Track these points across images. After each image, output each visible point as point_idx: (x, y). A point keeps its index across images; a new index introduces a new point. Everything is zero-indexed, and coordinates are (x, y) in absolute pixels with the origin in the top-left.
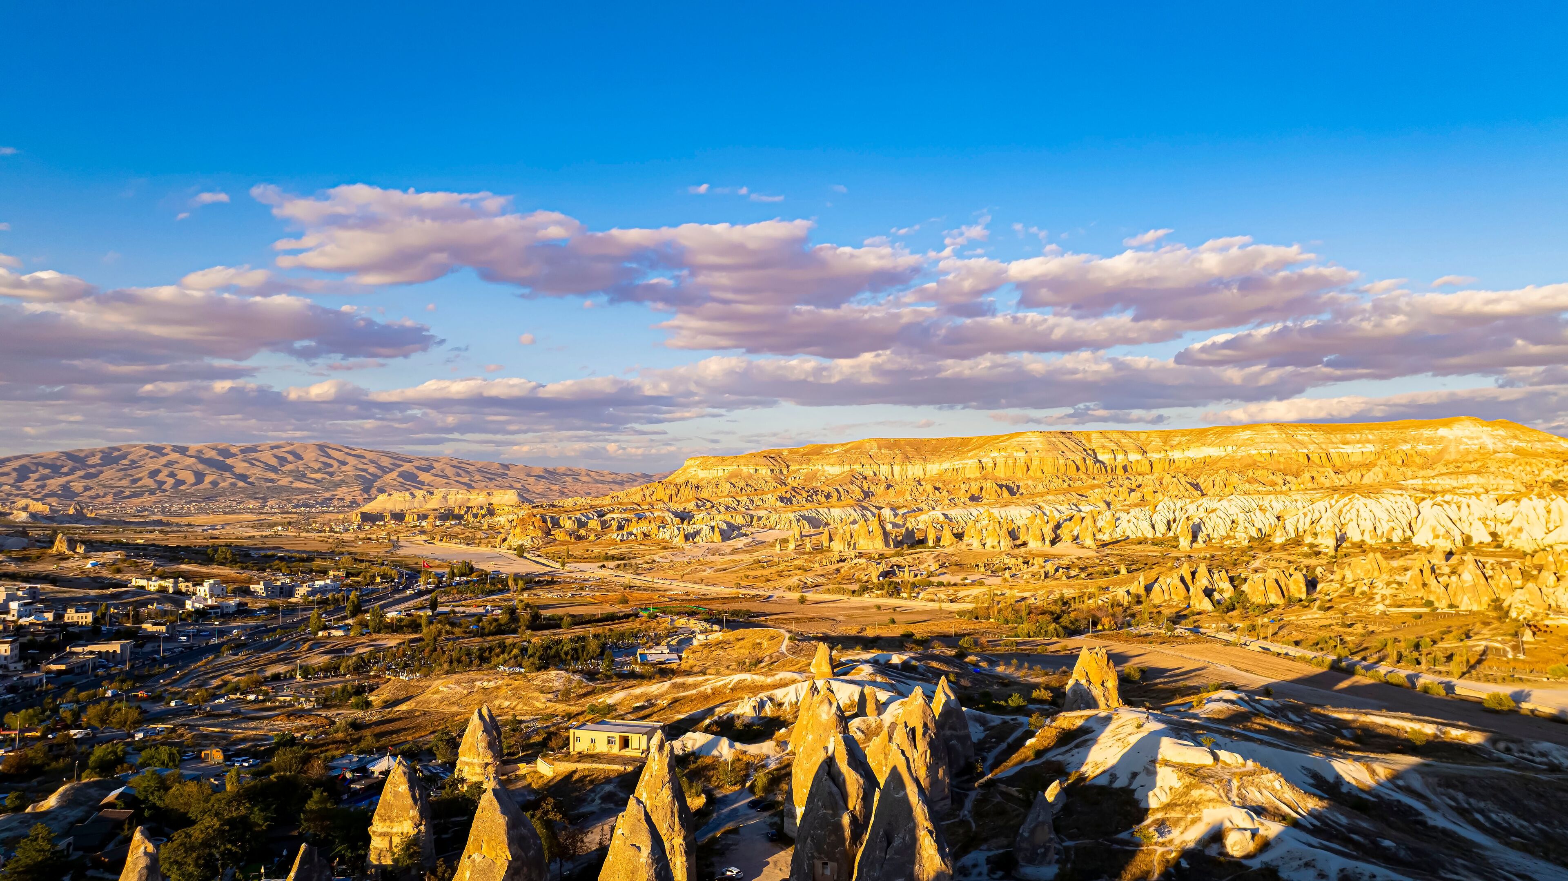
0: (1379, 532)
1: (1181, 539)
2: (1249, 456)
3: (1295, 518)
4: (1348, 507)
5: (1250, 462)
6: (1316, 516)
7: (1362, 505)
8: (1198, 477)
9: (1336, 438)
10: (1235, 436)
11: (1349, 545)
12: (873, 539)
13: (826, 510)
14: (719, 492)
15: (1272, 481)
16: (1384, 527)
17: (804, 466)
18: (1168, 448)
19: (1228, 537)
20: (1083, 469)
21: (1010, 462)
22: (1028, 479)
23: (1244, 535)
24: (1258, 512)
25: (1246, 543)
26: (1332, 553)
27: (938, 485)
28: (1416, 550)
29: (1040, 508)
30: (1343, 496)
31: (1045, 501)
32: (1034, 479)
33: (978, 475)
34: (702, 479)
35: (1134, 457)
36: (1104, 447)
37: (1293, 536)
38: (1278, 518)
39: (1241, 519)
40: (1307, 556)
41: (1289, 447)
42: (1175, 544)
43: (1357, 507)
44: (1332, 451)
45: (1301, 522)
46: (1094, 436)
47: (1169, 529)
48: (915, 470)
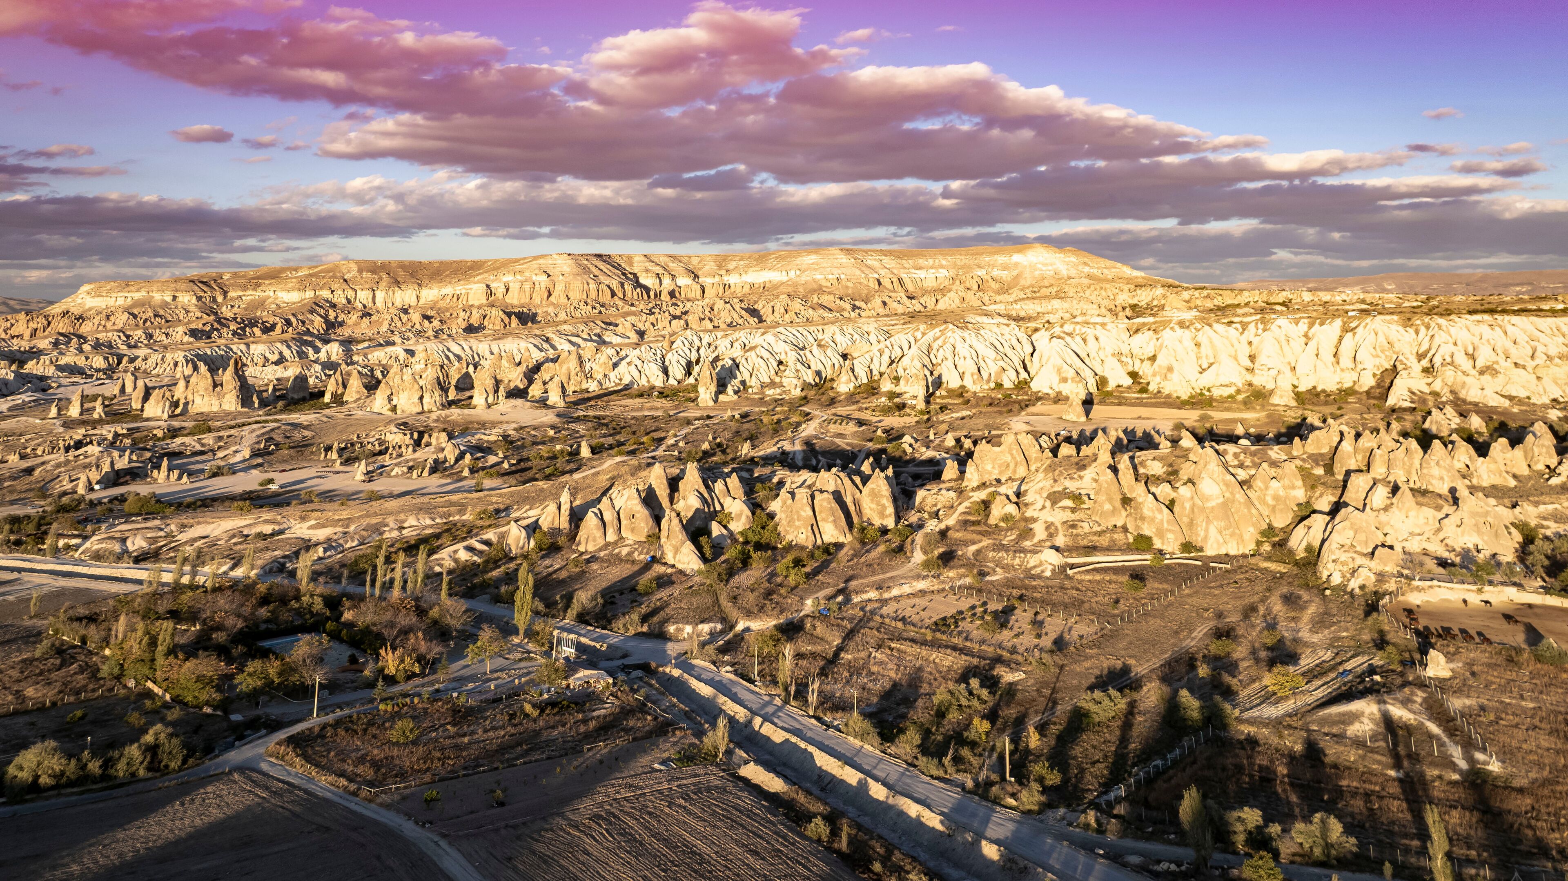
0: (985, 375)
1: (701, 389)
2: (814, 281)
3: (867, 356)
4: (940, 342)
5: (815, 286)
6: (897, 353)
7: (959, 339)
8: (756, 302)
9: (909, 263)
10: (799, 260)
11: (944, 393)
12: (220, 396)
13: (243, 347)
14: (109, 325)
15: (840, 307)
16: (991, 368)
17: (250, 292)
18: (723, 272)
19: (772, 384)
20: (621, 295)
21: (527, 286)
22: (548, 306)
23: (795, 381)
24: (815, 349)
25: (797, 393)
26: (921, 405)
27: (429, 313)
28: (1039, 399)
29: (547, 340)
30: (932, 326)
31: (559, 333)
32: (555, 306)
33: (484, 301)
34: (90, 309)
35: (684, 281)
36: (647, 271)
37: (865, 381)
38: (845, 356)
39: (791, 358)
40: (886, 411)
41: (858, 272)
42: (692, 395)
43: (952, 341)
44: (903, 276)
45: (876, 362)
46: (636, 259)
47: (689, 373)
48: (406, 296)
